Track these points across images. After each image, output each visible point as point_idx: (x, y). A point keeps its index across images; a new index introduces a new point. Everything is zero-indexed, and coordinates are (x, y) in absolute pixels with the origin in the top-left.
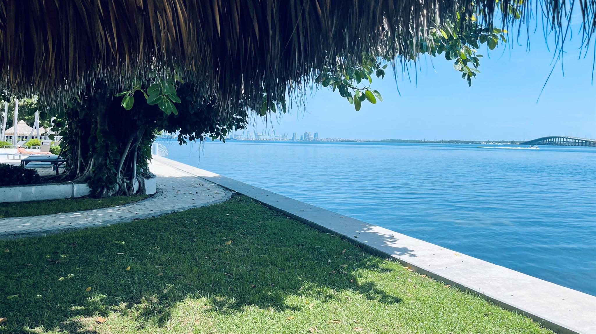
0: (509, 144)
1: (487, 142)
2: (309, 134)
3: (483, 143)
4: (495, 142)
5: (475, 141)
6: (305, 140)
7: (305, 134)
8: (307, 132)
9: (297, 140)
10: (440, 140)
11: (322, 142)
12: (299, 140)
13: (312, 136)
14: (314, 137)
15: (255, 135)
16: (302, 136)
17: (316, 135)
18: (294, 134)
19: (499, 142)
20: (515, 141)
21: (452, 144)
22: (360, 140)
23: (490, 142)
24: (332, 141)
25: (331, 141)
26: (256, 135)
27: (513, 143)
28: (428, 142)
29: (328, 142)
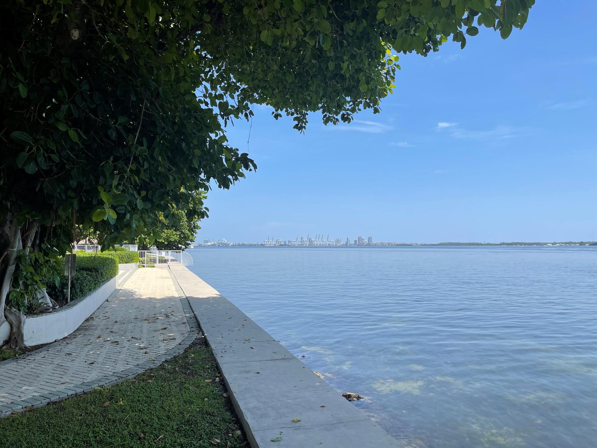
0: (577, 245)
1: (553, 244)
2: (363, 239)
3: (549, 245)
4: (562, 243)
5: (539, 243)
6: (359, 244)
7: (359, 238)
8: (360, 237)
9: (351, 244)
10: (501, 242)
11: (376, 246)
12: (352, 244)
13: (367, 241)
14: (368, 242)
15: (308, 241)
16: (355, 241)
17: (370, 239)
18: (347, 238)
19: (566, 243)
20: (584, 241)
21: (514, 246)
22: (416, 244)
23: (557, 243)
24: (387, 245)
25: (385, 245)
26: (310, 241)
27: (582, 244)
28: (488, 244)
29: (382, 246)
